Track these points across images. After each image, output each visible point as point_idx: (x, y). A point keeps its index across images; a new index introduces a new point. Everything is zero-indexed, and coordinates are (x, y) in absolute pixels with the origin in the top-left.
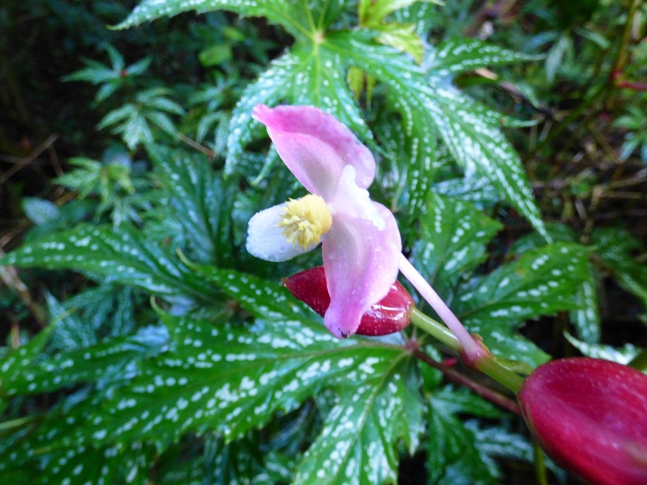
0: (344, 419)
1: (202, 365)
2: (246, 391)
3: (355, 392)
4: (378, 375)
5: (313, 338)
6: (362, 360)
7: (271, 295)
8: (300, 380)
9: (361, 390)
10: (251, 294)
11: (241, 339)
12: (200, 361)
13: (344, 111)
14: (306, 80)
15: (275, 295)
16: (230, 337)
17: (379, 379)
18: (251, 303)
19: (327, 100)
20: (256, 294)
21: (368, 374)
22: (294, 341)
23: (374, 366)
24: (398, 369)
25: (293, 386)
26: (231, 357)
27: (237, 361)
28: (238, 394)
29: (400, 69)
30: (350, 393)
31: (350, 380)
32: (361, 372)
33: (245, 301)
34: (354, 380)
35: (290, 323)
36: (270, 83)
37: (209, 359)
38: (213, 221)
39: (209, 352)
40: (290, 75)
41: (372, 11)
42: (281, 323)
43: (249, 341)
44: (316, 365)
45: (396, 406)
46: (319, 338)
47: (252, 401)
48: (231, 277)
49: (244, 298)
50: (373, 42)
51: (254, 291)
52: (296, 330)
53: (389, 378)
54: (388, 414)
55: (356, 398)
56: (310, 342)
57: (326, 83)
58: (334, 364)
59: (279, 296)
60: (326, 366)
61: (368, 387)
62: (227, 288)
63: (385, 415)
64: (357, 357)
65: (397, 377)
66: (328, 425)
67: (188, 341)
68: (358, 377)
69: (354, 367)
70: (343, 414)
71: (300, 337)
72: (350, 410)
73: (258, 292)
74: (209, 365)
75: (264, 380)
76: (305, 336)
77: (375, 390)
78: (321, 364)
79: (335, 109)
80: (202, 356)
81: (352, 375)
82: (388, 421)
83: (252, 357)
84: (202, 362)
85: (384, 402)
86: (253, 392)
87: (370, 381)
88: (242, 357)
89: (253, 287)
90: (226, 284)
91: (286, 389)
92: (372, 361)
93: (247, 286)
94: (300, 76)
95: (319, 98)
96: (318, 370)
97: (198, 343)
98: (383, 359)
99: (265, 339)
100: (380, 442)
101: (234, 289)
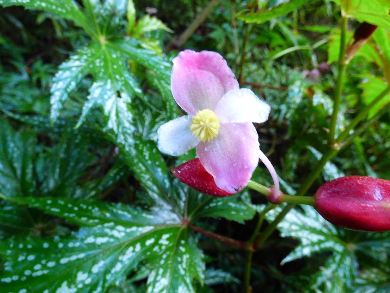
0: (159, 278)
1: (39, 273)
2: (83, 282)
3: (161, 258)
4: (171, 245)
5: (125, 232)
6: (160, 238)
7: (87, 209)
8: (121, 261)
9: (164, 256)
10: (71, 211)
11: (71, 245)
12: (37, 271)
13: (129, 84)
14: (102, 64)
15: (90, 208)
16: (61, 245)
17: (173, 246)
18: (73, 217)
19: (118, 77)
20: (75, 211)
21: (166, 245)
22: (112, 236)
23: (167, 239)
24: (182, 237)
25: (118, 267)
26: (64, 261)
27: (70, 262)
28: (76, 286)
29: (157, 63)
30: (158, 260)
31: (156, 252)
32: (161, 245)
33: (68, 216)
34: (158, 251)
35: (106, 225)
36: (77, 63)
37: (44, 267)
38: (17, 165)
39: (43, 262)
40: (90, 60)
41: (135, 29)
42: (99, 226)
43: (77, 244)
44: (131, 249)
45: (187, 259)
46: (128, 230)
47: (89, 288)
48: (49, 202)
49: (66, 214)
50: (139, 47)
51: (72, 208)
52: (112, 228)
53: (178, 244)
54: (184, 265)
55: (162, 262)
56: (123, 234)
57: (115, 67)
58: (143, 245)
59: (93, 208)
60: (138, 247)
61: (168, 253)
62: (49, 210)
63: (182, 266)
64: (156, 236)
65: (183, 242)
66: (149, 285)
67: (21, 258)
68: (160, 248)
69: (156, 243)
70: (157, 274)
71: (115, 233)
72: (161, 271)
73: (76, 209)
74: (46, 272)
75: (95, 269)
76: (119, 231)
77: (172, 254)
78: (134, 247)
79: (123, 83)
80: (38, 267)
81: (156, 249)
82: (185, 269)
83: (82, 255)
84: (39, 271)
85: (179, 259)
86: (88, 281)
87: (168, 249)
88: (74, 258)
89: (70, 206)
90: (48, 208)
91: (113, 271)
92: (165, 236)
93: (65, 206)
94: (98, 61)
95: (113, 75)
96: (134, 251)
97: (31, 258)
98: (171, 234)
99: (91, 240)
100: (183, 284)
101: (55, 210)
